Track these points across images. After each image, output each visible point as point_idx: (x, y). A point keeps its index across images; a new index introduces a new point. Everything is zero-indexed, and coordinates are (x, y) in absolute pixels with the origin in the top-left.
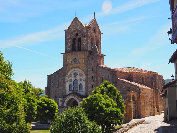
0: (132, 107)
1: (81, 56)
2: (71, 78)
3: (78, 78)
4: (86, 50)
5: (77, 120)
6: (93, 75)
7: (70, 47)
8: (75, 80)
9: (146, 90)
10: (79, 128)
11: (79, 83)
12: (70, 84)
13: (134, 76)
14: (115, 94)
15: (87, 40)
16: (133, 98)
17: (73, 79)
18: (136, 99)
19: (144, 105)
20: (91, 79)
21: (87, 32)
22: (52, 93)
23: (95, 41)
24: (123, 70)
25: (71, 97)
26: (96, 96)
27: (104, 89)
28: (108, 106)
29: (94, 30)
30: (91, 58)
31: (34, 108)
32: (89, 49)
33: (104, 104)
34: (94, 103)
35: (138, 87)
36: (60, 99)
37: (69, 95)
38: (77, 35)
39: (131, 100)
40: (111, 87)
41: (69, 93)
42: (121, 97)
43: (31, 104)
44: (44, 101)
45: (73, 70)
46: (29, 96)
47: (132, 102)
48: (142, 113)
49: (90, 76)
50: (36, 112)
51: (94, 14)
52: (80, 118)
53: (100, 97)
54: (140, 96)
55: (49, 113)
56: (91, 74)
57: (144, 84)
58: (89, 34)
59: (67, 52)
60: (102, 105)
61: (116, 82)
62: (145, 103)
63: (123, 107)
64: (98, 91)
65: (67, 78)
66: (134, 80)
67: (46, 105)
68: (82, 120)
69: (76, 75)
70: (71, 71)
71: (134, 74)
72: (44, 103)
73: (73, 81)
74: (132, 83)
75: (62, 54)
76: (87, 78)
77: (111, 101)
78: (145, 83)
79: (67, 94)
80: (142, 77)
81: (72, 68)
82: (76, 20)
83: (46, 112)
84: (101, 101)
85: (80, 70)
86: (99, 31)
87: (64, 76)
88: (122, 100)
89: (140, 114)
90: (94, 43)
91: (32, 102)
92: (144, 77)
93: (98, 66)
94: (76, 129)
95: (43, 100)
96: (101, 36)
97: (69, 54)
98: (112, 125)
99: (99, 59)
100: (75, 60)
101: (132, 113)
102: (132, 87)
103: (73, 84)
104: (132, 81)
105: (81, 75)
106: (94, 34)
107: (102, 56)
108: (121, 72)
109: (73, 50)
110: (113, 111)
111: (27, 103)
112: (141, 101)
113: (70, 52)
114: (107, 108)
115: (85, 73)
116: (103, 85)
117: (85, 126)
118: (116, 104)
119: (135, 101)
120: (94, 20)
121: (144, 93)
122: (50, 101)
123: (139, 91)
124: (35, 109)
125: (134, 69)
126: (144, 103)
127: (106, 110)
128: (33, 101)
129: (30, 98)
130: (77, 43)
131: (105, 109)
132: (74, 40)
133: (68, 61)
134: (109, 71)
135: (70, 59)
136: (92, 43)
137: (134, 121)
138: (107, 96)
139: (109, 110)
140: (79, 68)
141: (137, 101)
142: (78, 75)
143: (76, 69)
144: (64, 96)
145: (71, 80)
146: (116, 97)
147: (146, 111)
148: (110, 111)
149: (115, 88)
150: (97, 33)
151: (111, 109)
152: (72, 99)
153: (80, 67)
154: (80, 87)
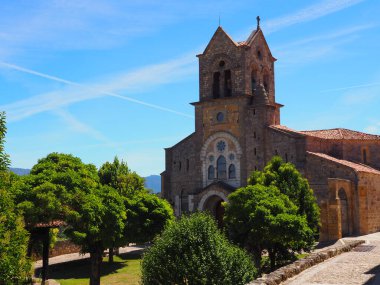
0: (339, 212)
1: (232, 108)
2: (210, 153)
3: (226, 153)
4: (241, 95)
5: (198, 244)
6: (256, 145)
7: (208, 90)
8: (221, 157)
9: (371, 176)
10: (202, 261)
11: (229, 162)
12: (210, 167)
13: (344, 148)
14: (296, 186)
15: (243, 74)
16: (342, 193)
17: (216, 154)
18: (349, 196)
19: (366, 208)
20: (253, 153)
21: (243, 57)
22: (175, 185)
23: (260, 76)
24: (321, 136)
25: (211, 193)
26: (250, 191)
27: (272, 174)
28: (276, 211)
29: (259, 54)
30: (252, 112)
31: (118, 216)
32: (248, 92)
33: (267, 207)
34: (246, 205)
35: (352, 169)
36: (191, 197)
37: (208, 188)
38: (222, 64)
39: (337, 198)
40: (287, 171)
41: (209, 184)
42: (311, 191)
43: (111, 207)
44: (143, 201)
45: (215, 136)
46: (107, 192)
47: (339, 202)
48: (361, 225)
49: (250, 149)
50: (122, 225)
51: (258, 19)
52: (205, 238)
53: (260, 192)
54: (356, 189)
55: (151, 225)
56: (252, 145)
57: (365, 163)
58: (248, 61)
59: (202, 100)
60: (262, 208)
61: (305, 161)
62: (369, 203)
63: (314, 212)
64: (258, 179)
65: (203, 153)
66: (345, 155)
67: (146, 209)
68: (208, 243)
69: (221, 146)
70: (212, 138)
71: (344, 143)
72: (142, 204)
73: (216, 159)
74: (341, 162)
75: (192, 104)
76: (244, 152)
77: (285, 200)
78: (368, 161)
79: (204, 186)
80: (362, 148)
81: (213, 133)
82: (220, 34)
83: (146, 224)
84: (262, 201)
85: (229, 137)
86: (270, 54)
87: (199, 150)
88: (312, 198)
89: (359, 228)
90: (257, 79)
91: (112, 204)
92: (366, 148)
93: (266, 127)
94: (194, 263)
95: (139, 200)
96: (273, 66)
97: (206, 104)
98: (290, 251)
99: (269, 113)
100: (219, 116)
101: (340, 225)
102: (340, 169)
103: (215, 166)
104: (340, 158)
105: (232, 146)
106: (257, 61)
107: (276, 107)
108: (315, 139)
109: (216, 95)
110: (287, 223)
111: (101, 206)
112: (360, 200)
113: (209, 101)
114: (275, 215)
115: (240, 142)
116: (269, 166)
117: (214, 257)
118: (295, 208)
119: (346, 200)
120: (258, 33)
121: (366, 183)
122: (156, 201)
123: (354, 177)
124: (121, 217)
125: (345, 131)
126: (367, 203)
127: (271, 220)
128: (116, 201)
129: (109, 194)
130: (222, 80)
131: (271, 217)
132: (217, 76)
133: (205, 118)
134: (290, 137)
135: (209, 115)
136: (254, 81)
137: (343, 242)
138: (275, 189)
139: (277, 220)
140: (228, 133)
141: (351, 199)
142: (227, 148)
143: (221, 135)
144: (198, 191)
145: (211, 158)
146: (299, 192)
147: (370, 221)
148: (281, 221)
149: (296, 172)
150: (266, 60)
151: (285, 217)
152: (214, 196)
153: (230, 130)
154: (230, 172)
